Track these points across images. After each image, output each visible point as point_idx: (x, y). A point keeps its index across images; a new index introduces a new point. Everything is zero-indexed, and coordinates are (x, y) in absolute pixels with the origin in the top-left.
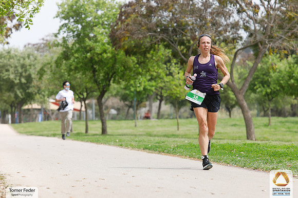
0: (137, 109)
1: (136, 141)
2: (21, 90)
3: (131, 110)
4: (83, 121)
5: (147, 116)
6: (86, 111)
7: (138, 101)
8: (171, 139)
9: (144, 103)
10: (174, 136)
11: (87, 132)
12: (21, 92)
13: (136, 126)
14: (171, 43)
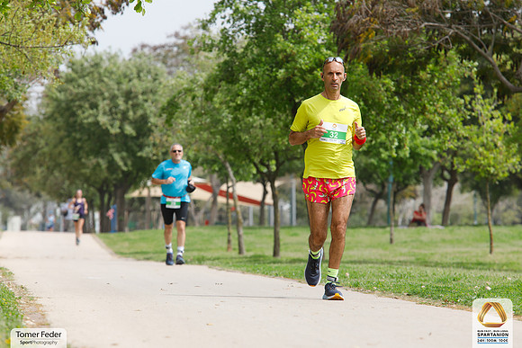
0: (395, 202)
1: (392, 277)
2: (124, 154)
3: (381, 203)
4: (269, 228)
5: (418, 217)
6: (275, 204)
7: (398, 183)
8: (474, 273)
9: (411, 188)
10: (480, 265)
11: (276, 253)
12: (123, 158)
13: (391, 241)
14: (477, 47)
